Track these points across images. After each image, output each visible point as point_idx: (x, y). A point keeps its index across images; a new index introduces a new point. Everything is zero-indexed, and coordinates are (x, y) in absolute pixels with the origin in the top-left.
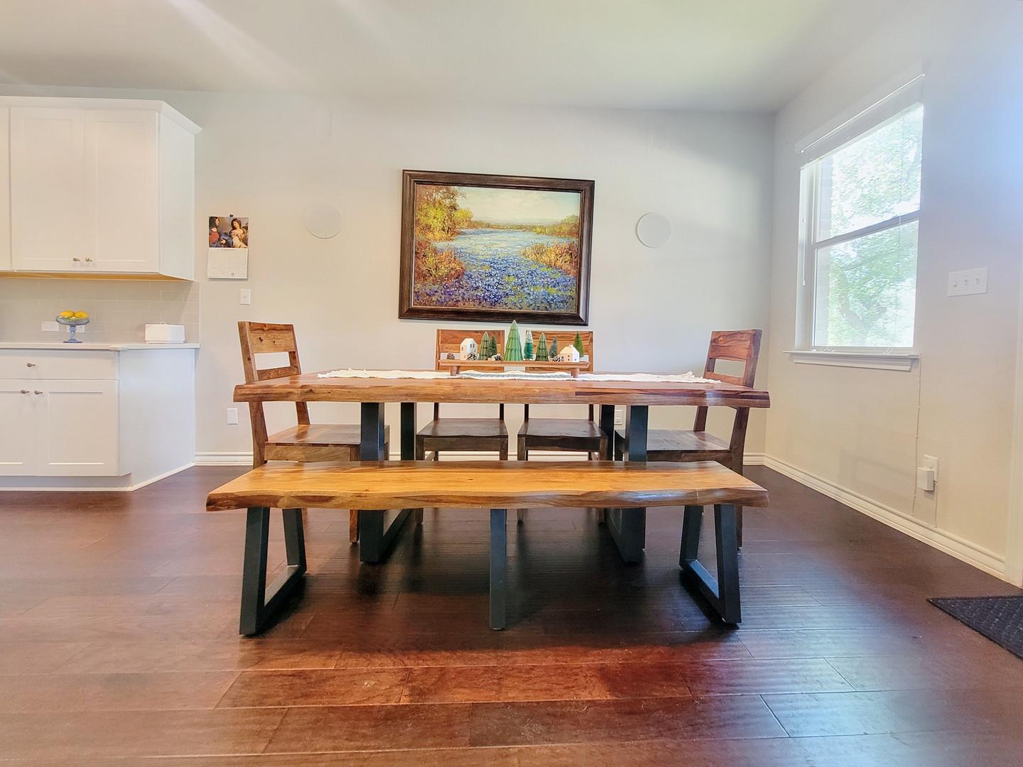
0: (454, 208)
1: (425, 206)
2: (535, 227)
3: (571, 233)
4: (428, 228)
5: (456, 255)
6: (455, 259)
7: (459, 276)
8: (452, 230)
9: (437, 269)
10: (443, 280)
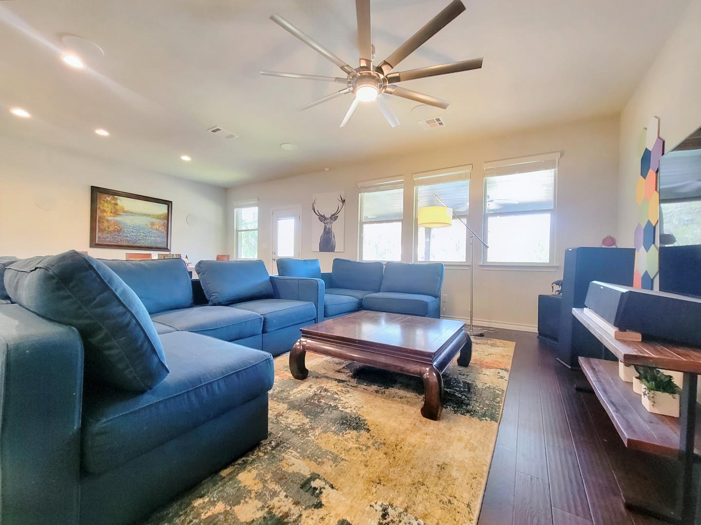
0: (116, 204)
1: (103, 202)
2: (151, 215)
3: (164, 219)
4: (104, 211)
5: (116, 223)
6: (117, 225)
7: (119, 231)
8: (116, 213)
9: (108, 228)
10: (111, 233)
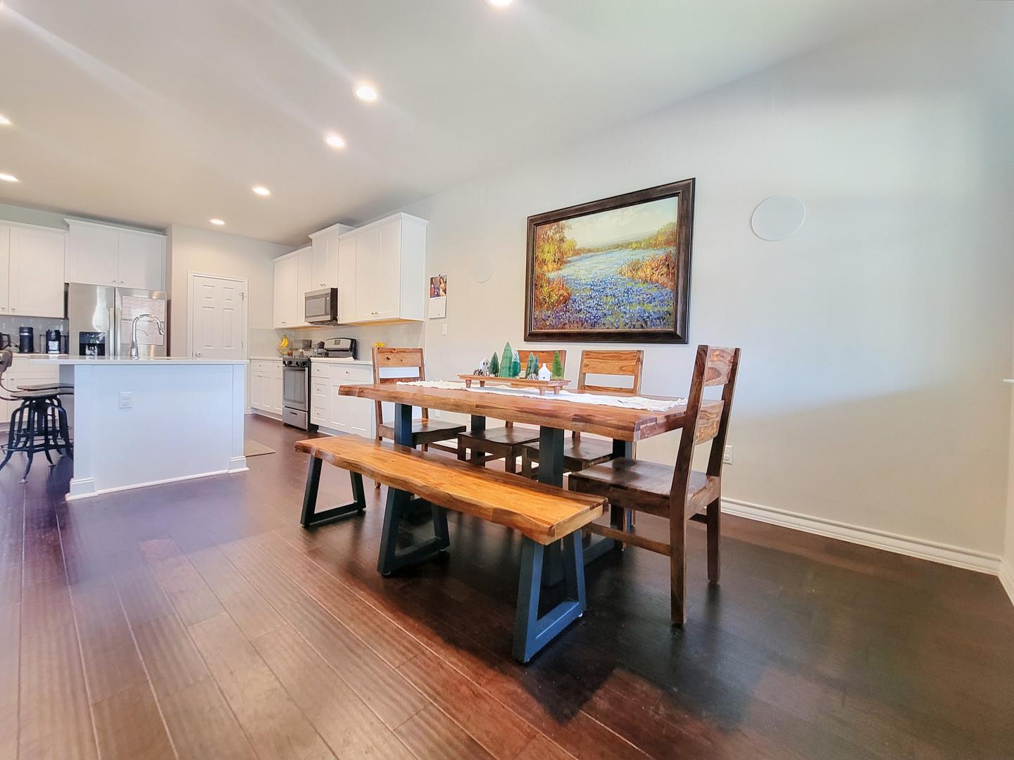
0: (562, 240)
1: (542, 243)
2: (631, 243)
3: (668, 243)
4: (544, 262)
5: (563, 282)
6: (563, 286)
7: (566, 300)
8: (561, 261)
9: (550, 297)
10: (554, 306)
